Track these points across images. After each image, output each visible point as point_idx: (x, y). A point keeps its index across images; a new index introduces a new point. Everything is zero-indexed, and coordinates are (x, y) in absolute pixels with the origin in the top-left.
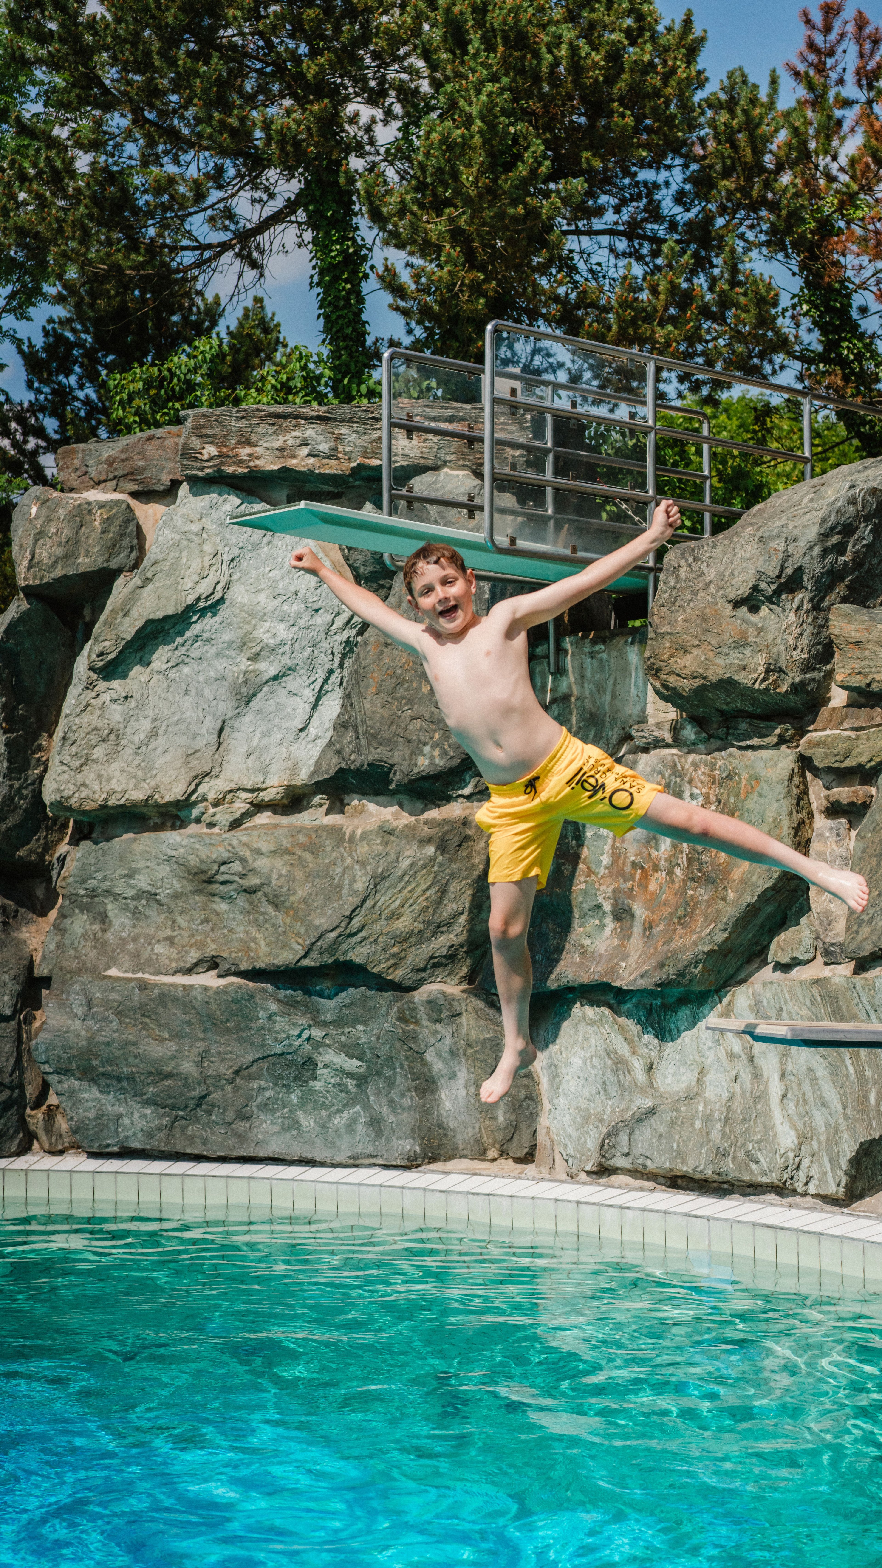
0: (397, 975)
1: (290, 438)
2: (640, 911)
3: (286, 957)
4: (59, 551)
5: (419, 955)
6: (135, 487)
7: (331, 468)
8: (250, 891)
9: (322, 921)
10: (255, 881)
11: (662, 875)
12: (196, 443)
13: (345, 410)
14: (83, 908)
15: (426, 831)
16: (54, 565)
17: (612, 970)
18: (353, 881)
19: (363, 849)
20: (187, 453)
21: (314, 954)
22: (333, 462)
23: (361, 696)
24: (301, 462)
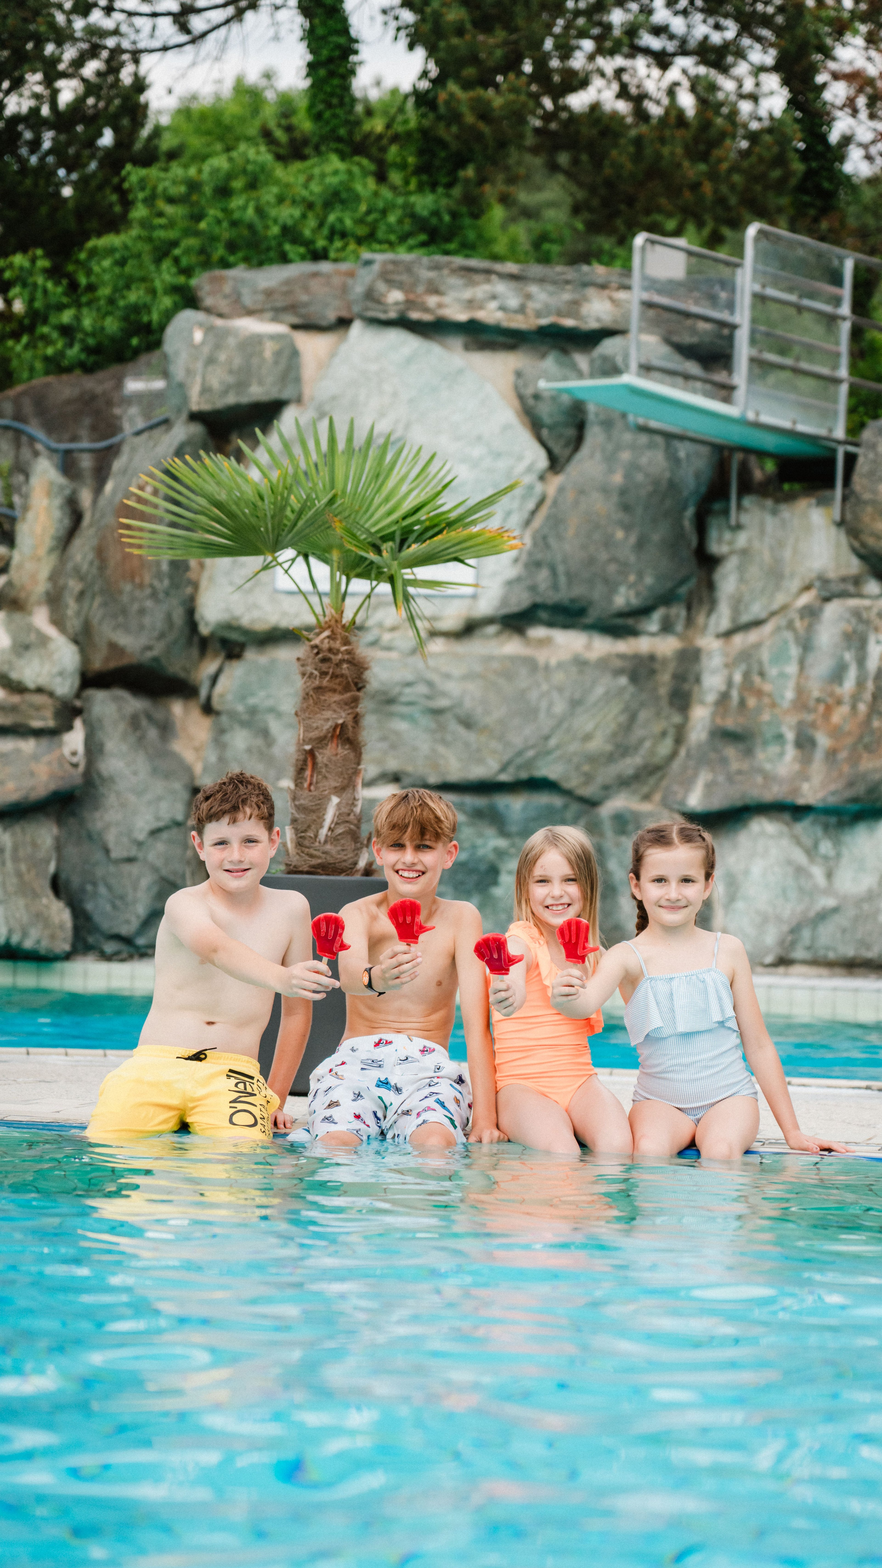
0: (587, 791)
1: (481, 290)
2: (823, 741)
3: (478, 772)
4: (231, 379)
5: (608, 773)
6: (296, 320)
7: (519, 323)
8: (437, 712)
9: (517, 741)
10: (442, 703)
11: (845, 709)
12: (381, 286)
13: (536, 270)
14: (244, 724)
15: (618, 663)
16: (225, 392)
17: (796, 791)
18: (551, 705)
19: (559, 677)
20: (370, 295)
21: (511, 770)
22: (520, 317)
23: (560, 537)
24: (490, 314)
